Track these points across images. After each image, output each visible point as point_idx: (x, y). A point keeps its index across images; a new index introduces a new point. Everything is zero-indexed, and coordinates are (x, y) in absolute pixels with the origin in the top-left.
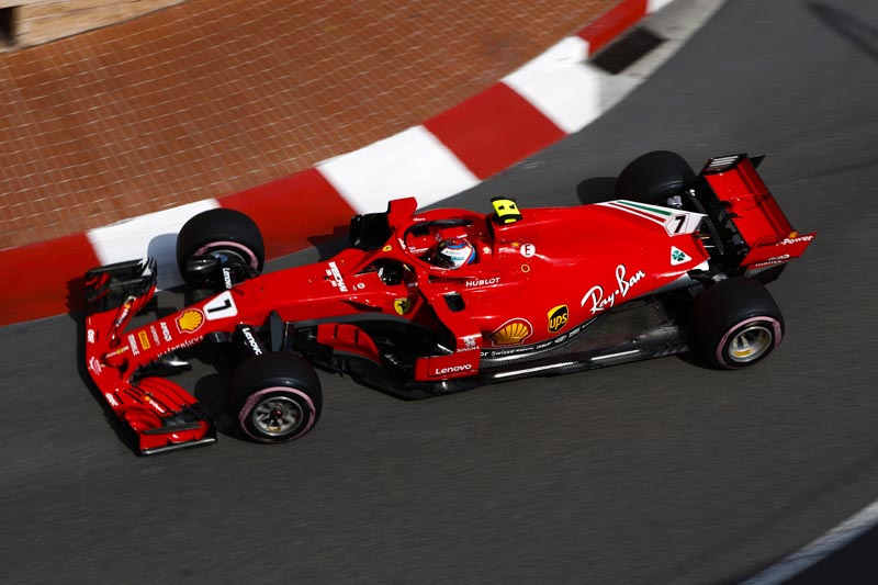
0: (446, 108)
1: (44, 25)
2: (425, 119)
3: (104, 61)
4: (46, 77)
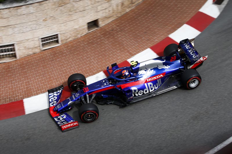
0: (189, 19)
1: (104, 22)
2: (186, 22)
3: (118, 26)
4: (108, 32)
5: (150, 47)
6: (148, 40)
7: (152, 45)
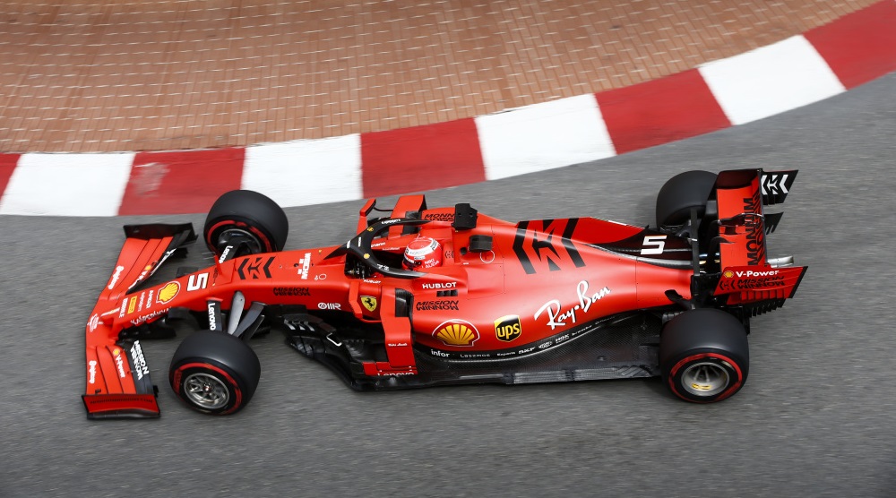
5: (599, 89)
6: (609, 60)
7: (608, 86)
